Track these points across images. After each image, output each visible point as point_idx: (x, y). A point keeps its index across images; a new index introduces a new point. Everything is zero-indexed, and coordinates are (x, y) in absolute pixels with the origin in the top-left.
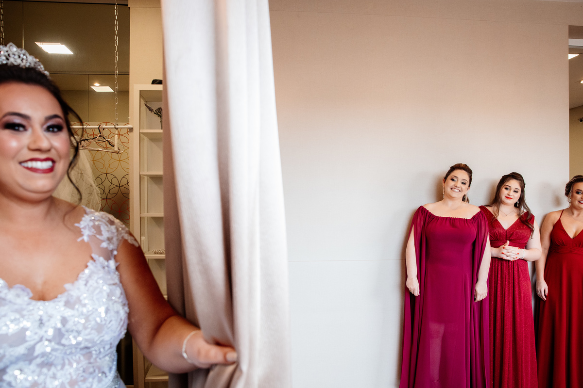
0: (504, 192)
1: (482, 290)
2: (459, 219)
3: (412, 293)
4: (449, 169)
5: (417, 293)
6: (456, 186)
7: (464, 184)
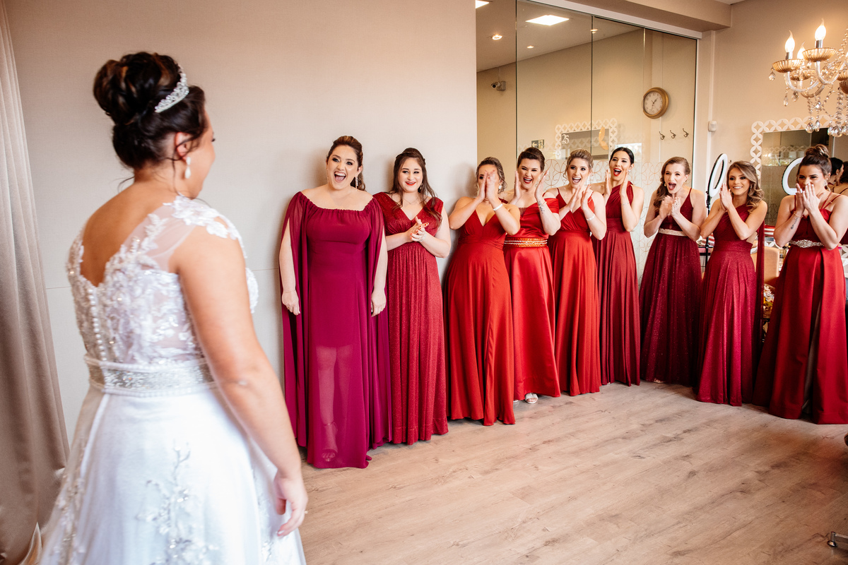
0: (403, 177)
1: (379, 301)
2: (350, 212)
3: (291, 311)
4: (332, 144)
5: (297, 311)
6: (339, 169)
7: (350, 163)
